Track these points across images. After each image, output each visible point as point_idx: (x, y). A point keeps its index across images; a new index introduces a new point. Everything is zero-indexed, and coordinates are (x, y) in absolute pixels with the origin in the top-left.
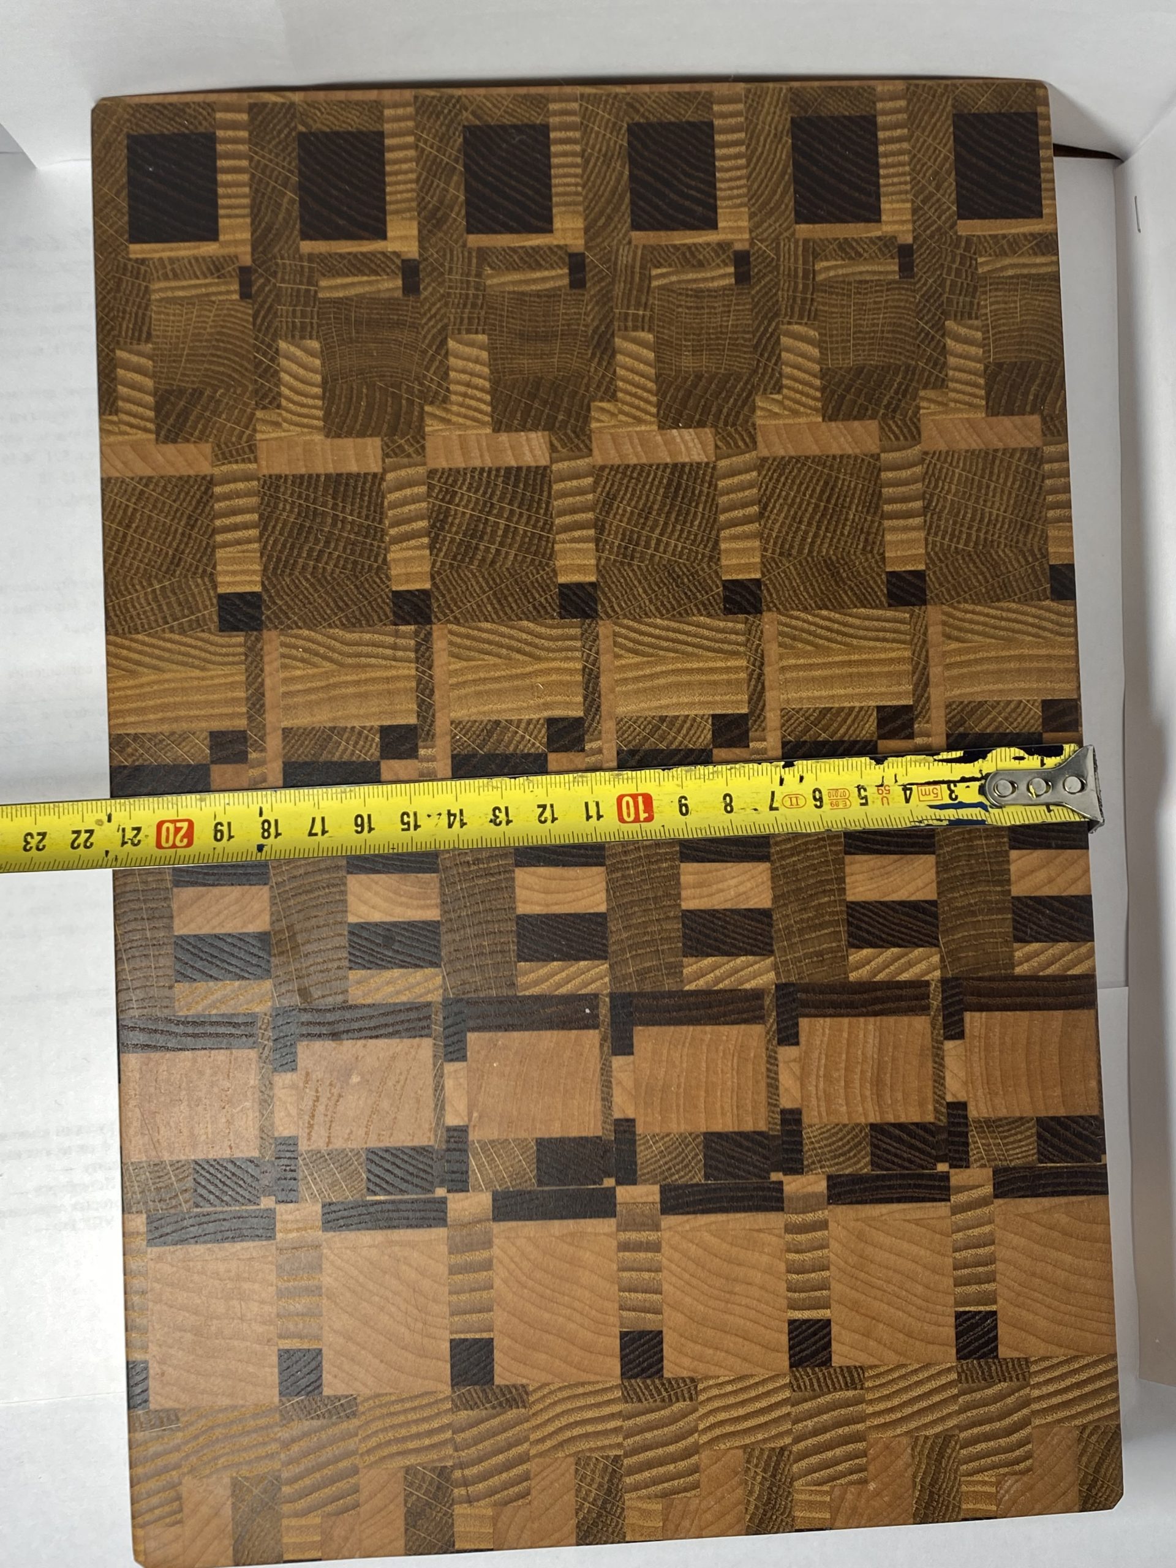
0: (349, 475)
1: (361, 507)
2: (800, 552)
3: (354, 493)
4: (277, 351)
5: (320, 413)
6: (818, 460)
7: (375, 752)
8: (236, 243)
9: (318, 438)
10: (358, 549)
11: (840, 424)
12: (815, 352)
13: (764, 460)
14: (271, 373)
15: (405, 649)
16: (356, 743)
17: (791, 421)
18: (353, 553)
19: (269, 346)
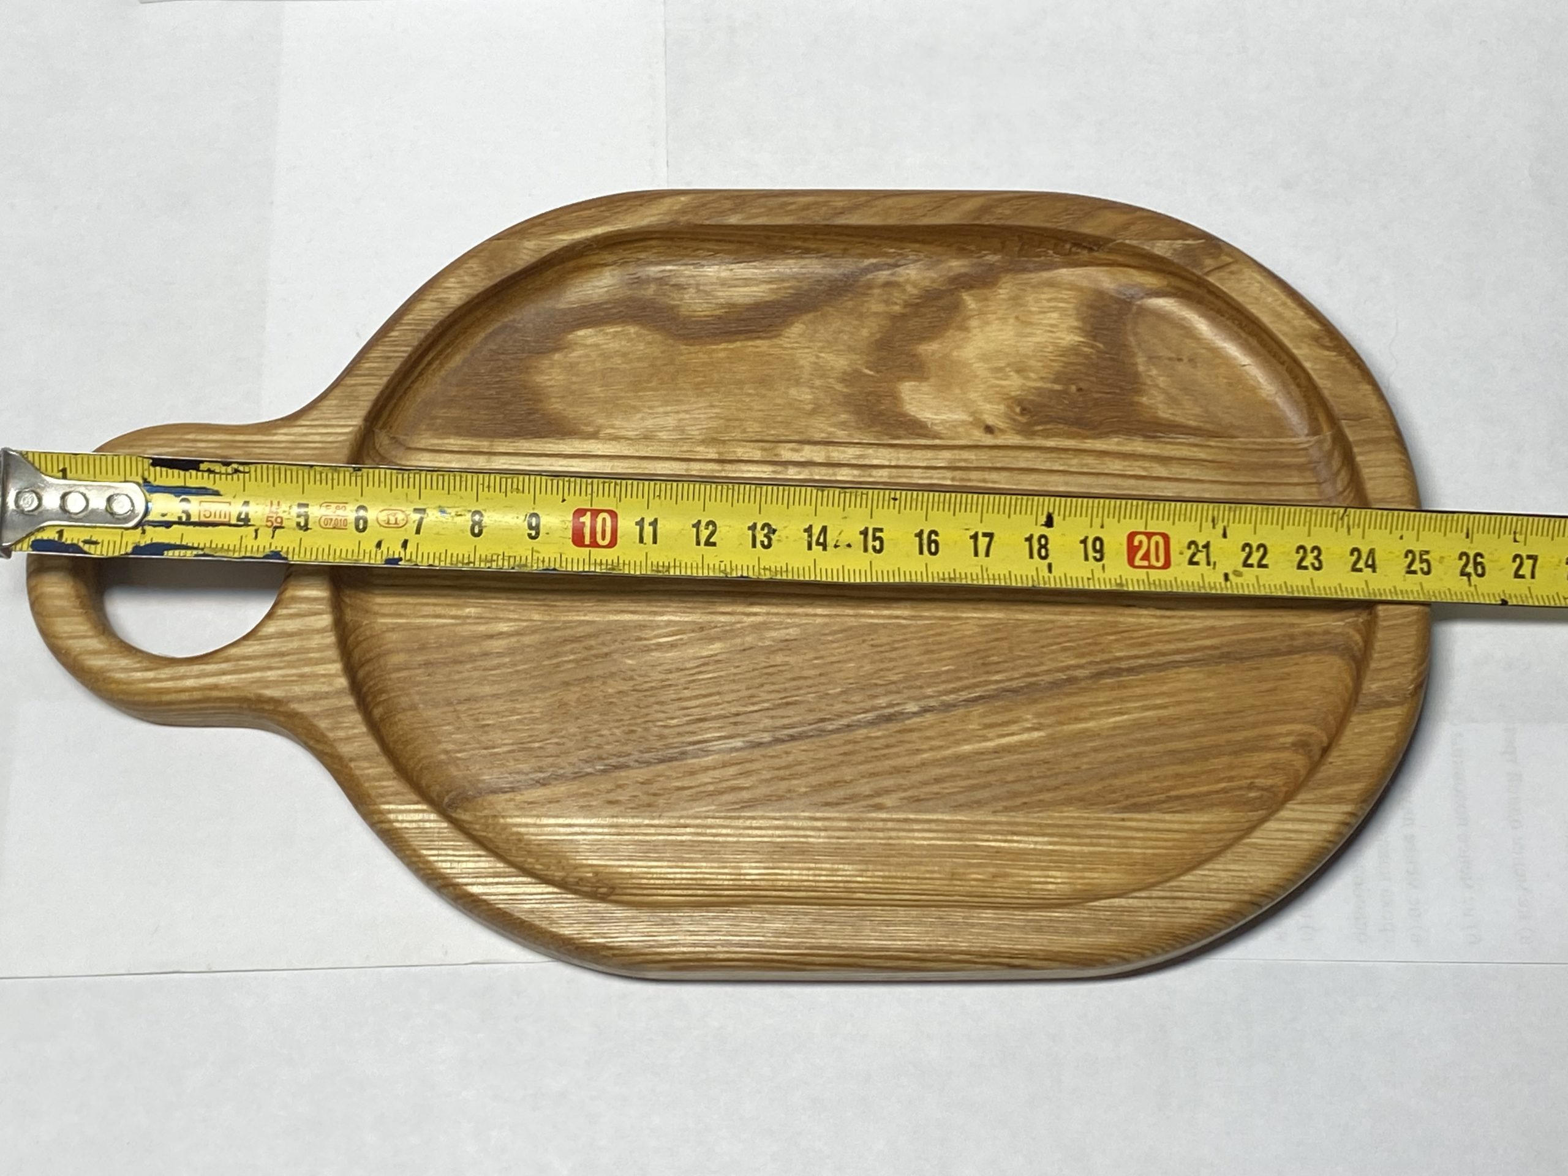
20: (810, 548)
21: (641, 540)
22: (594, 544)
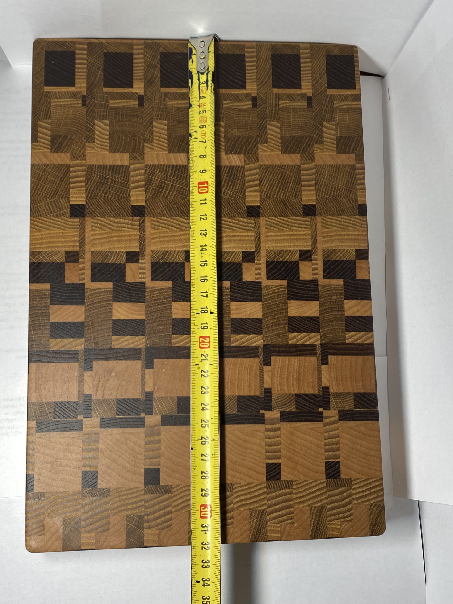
0: (118, 166)
1: (121, 176)
2: (273, 197)
3: (119, 171)
4: (94, 124)
5: (108, 145)
6: (279, 166)
7: (124, 260)
8: (81, 87)
9: (107, 153)
10: (120, 191)
11: (287, 155)
12: (279, 131)
13: (261, 166)
14: (92, 131)
15: (136, 225)
16: (117, 257)
17: (270, 153)
18: (118, 192)
19: (91, 122)
20: (201, 246)
21: (201, 200)
22: (199, 188)
